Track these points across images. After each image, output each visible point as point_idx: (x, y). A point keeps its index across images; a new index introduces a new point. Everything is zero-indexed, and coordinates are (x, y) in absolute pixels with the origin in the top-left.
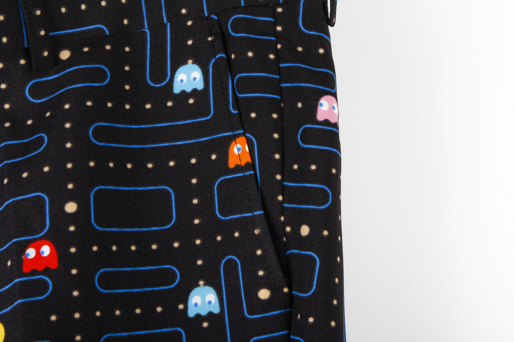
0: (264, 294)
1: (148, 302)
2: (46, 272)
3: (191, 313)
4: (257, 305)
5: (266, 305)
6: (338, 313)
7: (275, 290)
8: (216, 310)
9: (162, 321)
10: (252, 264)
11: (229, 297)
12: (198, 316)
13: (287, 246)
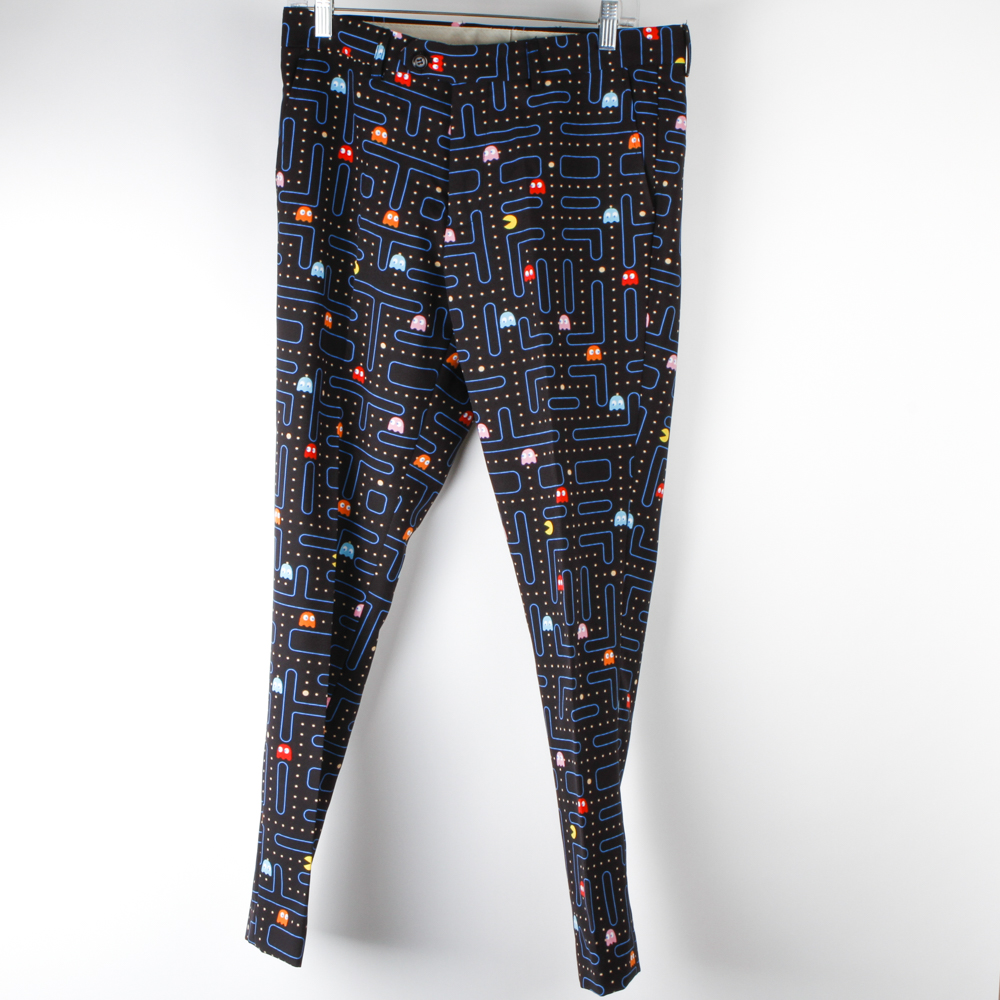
0: (642, 214)
1: (584, 214)
2: (540, 195)
3: (605, 222)
4: (638, 219)
5: (643, 219)
6: (678, 225)
7: (648, 213)
8: (618, 221)
9: (590, 224)
10: (637, 198)
11: (626, 216)
12: (608, 223)
13: (656, 191)
